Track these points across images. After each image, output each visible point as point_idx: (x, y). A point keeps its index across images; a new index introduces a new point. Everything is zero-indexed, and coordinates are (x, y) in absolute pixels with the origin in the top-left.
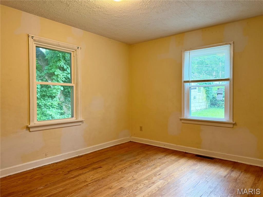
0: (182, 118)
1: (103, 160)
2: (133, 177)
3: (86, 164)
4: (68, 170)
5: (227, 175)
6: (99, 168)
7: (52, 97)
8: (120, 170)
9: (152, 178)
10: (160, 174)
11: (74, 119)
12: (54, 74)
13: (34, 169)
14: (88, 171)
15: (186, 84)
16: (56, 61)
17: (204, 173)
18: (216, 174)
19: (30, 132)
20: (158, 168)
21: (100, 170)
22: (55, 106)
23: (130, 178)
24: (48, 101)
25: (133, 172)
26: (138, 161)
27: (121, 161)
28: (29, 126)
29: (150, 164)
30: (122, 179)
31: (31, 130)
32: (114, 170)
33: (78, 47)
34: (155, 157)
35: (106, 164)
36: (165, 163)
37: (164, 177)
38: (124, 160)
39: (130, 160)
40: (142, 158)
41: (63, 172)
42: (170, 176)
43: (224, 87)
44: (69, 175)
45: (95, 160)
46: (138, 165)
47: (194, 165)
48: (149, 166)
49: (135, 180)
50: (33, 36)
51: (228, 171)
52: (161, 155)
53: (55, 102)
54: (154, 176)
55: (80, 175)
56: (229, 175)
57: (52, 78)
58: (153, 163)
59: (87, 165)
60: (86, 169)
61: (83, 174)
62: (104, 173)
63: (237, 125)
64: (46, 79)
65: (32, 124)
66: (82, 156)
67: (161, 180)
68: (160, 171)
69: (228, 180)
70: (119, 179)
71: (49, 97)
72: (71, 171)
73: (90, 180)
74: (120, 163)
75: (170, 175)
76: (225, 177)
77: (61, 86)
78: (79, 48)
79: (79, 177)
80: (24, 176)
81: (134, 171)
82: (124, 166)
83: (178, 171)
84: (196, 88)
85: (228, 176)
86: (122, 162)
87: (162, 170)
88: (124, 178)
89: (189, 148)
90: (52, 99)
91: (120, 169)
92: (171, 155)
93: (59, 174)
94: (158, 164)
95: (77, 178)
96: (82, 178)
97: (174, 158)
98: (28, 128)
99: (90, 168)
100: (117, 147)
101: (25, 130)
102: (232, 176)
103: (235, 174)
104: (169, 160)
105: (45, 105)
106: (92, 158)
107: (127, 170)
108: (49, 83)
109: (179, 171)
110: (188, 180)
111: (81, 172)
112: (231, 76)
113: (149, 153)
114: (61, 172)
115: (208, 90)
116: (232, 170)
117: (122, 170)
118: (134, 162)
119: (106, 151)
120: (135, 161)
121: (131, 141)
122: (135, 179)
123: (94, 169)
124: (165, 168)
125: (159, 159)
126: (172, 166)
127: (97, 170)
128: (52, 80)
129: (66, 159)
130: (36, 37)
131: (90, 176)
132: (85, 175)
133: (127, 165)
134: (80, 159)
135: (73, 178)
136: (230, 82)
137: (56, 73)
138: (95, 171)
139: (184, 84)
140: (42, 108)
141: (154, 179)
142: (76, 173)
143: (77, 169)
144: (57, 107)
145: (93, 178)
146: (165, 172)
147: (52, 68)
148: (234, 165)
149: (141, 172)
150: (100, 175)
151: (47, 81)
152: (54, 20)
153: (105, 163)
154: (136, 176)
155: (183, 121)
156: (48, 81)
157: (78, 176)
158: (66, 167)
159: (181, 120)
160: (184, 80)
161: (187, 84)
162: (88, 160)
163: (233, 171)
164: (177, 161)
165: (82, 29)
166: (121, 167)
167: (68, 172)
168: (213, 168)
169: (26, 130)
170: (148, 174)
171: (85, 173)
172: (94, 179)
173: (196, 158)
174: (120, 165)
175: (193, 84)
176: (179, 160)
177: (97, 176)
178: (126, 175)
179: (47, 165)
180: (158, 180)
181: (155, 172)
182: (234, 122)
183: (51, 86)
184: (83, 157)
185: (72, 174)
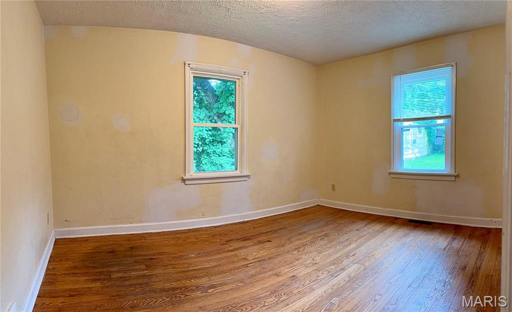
0: (392, 171)
1: (275, 231)
2: (313, 259)
3: (252, 234)
4: (227, 239)
5: (447, 246)
6: (267, 241)
7: (222, 143)
8: (296, 249)
9: (342, 261)
10: (354, 255)
11: (238, 173)
12: (225, 114)
13: (189, 230)
14: (252, 244)
15: (396, 123)
16: (228, 97)
17: (418, 247)
18: (434, 247)
19: (186, 185)
20: (353, 245)
21: (268, 245)
22: (226, 154)
23: (308, 262)
24: (218, 147)
25: (314, 252)
26: (325, 234)
27: (300, 234)
28: (185, 178)
29: (342, 239)
30: (297, 262)
31: (187, 183)
32: (288, 247)
33: (245, 72)
34: (350, 228)
35: (278, 237)
36: (364, 236)
37: (361, 258)
38: (304, 233)
39: (313, 232)
40: (330, 230)
41: (221, 240)
42: (368, 257)
43: (444, 127)
44: (227, 246)
45: (263, 229)
46: (324, 240)
47: (406, 235)
48: (340, 243)
49: (316, 265)
50: (190, 63)
51: (448, 240)
52: (360, 225)
53: (226, 149)
54: (345, 258)
55: (241, 248)
56: (449, 246)
57: (222, 119)
58: (346, 237)
59: (253, 236)
60: (249, 241)
61: (245, 247)
62: (273, 250)
63: (459, 177)
64: (215, 120)
65: (187, 176)
66: (247, 222)
67: (355, 264)
68: (355, 249)
69: (448, 254)
70: (292, 263)
71: (218, 142)
72: (230, 240)
73: (251, 258)
74: (298, 237)
75: (369, 255)
76: (444, 249)
77: (233, 128)
78: (247, 73)
79: (239, 251)
80: (177, 236)
81: (317, 251)
82: (303, 242)
83: (381, 247)
84: (409, 130)
85: (448, 248)
86: (301, 236)
87: (358, 247)
88: (300, 261)
89: (401, 211)
90: (222, 145)
91: (296, 247)
92: (375, 222)
93: (216, 242)
94: (355, 239)
95: (236, 252)
96: (242, 253)
97: (377, 227)
98: (184, 180)
99: (256, 240)
100: (298, 213)
101: (180, 181)
102: (454, 247)
103: (457, 244)
104: (371, 231)
105: (214, 152)
106: (261, 226)
107: (306, 248)
108: (219, 125)
109: (383, 247)
110: (394, 261)
111: (242, 244)
112: (452, 111)
113: (343, 222)
114: (218, 241)
115: (430, 132)
116: (454, 237)
117: (299, 248)
118: (319, 237)
119: (280, 218)
120: (320, 235)
121: (320, 204)
122: (316, 263)
123: (260, 242)
124: (362, 244)
125: (357, 230)
126: (374, 239)
127: (265, 244)
128: (222, 121)
129: (228, 223)
130: (193, 64)
131: (253, 252)
132: (247, 249)
133: (308, 240)
134: (244, 226)
135: (232, 251)
136: (452, 119)
137: (227, 113)
138: (261, 245)
139: (393, 124)
140: (211, 155)
141: (345, 262)
142: (235, 245)
143: (239, 239)
144: (228, 155)
145: (257, 256)
146: (363, 249)
147: (223, 106)
148: (456, 230)
149: (327, 251)
150: (267, 253)
151: (216, 122)
152: (215, 37)
153: (276, 235)
154: (319, 258)
155: (392, 176)
156: (218, 122)
157: (237, 249)
158: (226, 234)
159: (390, 174)
160: (394, 118)
161: (398, 124)
162: (254, 228)
163: (454, 239)
164: (382, 231)
165: (250, 46)
166: (298, 243)
167: (227, 242)
168: (430, 238)
169: (182, 182)
170: (337, 256)
171: (247, 247)
172: (258, 258)
173: (410, 225)
174: (298, 240)
175: (406, 124)
176: (385, 229)
177: (263, 253)
178: (303, 256)
179: (204, 228)
180: (351, 264)
181: (347, 252)
182: (456, 174)
183: (221, 128)
184: (248, 224)
185: (231, 245)
